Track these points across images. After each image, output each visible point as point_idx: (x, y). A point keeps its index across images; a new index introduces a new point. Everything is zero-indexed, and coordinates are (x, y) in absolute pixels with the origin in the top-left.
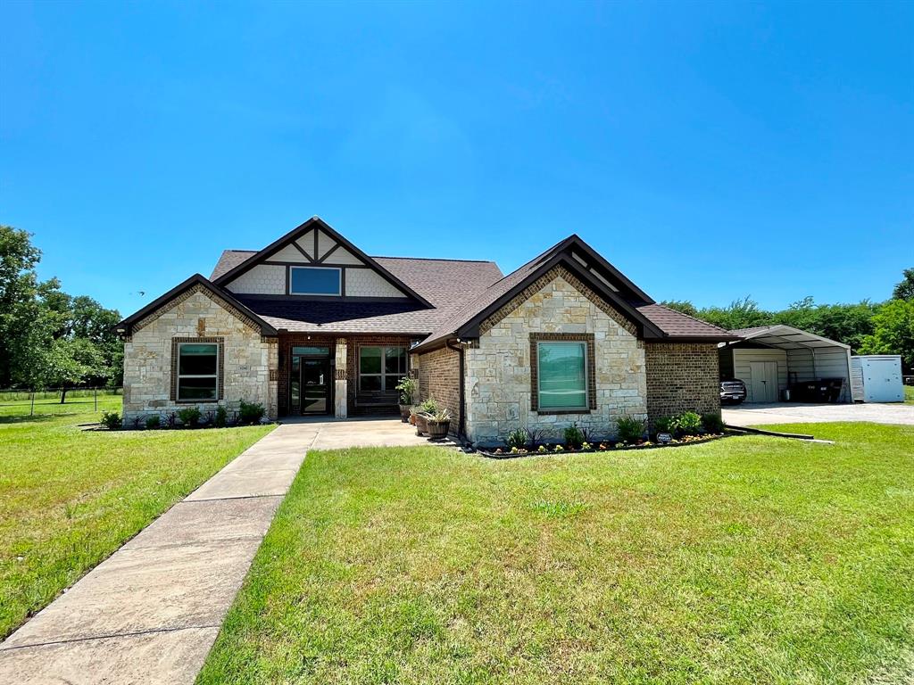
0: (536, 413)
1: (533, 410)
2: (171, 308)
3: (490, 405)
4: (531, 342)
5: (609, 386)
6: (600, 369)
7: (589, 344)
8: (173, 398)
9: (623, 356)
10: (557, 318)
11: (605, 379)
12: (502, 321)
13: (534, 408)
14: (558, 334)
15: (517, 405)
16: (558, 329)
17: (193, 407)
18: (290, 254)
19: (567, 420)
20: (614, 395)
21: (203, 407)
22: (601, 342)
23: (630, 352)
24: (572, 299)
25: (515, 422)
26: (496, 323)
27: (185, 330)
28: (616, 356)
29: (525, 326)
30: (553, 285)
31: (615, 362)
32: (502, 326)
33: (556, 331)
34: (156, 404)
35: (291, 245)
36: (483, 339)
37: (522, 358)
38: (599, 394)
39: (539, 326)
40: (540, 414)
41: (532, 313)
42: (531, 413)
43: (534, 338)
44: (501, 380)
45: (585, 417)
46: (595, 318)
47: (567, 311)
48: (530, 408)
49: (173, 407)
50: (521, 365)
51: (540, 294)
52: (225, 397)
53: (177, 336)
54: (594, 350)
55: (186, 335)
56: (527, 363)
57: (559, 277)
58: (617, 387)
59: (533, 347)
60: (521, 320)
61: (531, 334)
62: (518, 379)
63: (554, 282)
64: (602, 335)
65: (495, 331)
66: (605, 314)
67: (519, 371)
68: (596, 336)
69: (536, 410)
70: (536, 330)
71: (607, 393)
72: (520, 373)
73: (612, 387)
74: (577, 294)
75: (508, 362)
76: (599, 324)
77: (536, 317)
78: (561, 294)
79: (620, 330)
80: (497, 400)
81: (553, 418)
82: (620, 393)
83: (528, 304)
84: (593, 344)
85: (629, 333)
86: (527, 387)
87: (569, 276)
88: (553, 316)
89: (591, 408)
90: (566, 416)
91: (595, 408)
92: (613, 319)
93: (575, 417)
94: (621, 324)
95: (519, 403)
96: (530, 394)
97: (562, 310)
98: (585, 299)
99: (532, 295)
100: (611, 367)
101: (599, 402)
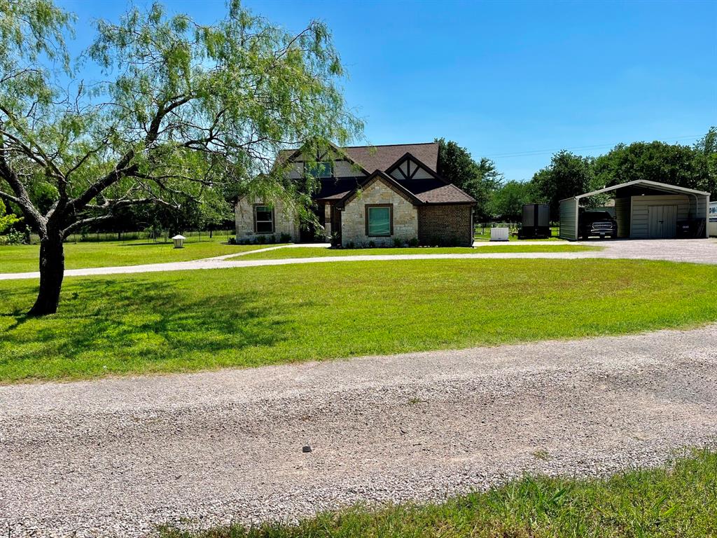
3: (349, 233)
4: (366, 208)
5: (399, 226)
6: (396, 218)
7: (391, 208)
8: (255, 231)
9: (406, 212)
10: (377, 198)
11: (398, 223)
13: (367, 233)
14: (377, 204)
15: (360, 233)
16: (377, 202)
17: (262, 235)
19: (380, 238)
20: (401, 229)
21: (267, 236)
22: (396, 207)
23: (410, 211)
24: (384, 189)
25: (359, 239)
27: (258, 200)
28: (403, 213)
29: (363, 201)
30: (375, 184)
31: (403, 215)
32: (354, 201)
34: (249, 234)
36: (346, 207)
37: (362, 214)
38: (394, 229)
39: (369, 201)
40: (369, 236)
41: (366, 196)
42: (366, 237)
43: (367, 206)
44: (353, 223)
45: (388, 238)
46: (394, 197)
47: (381, 194)
48: (365, 234)
49: (255, 236)
50: (361, 217)
51: (370, 188)
52: (276, 231)
53: (255, 203)
54: (393, 211)
55: (258, 202)
56: (364, 217)
57: (378, 181)
58: (402, 226)
59: (366, 210)
60: (361, 199)
61: (365, 205)
62: (360, 223)
63: (376, 182)
64: (397, 204)
65: (351, 204)
66: (398, 195)
67: (360, 220)
68: (394, 205)
70: (368, 203)
71: (398, 228)
74: (386, 187)
75: (356, 216)
76: (395, 199)
77: (368, 197)
78: (379, 187)
79: (405, 201)
80: (352, 231)
81: (375, 238)
82: (404, 228)
84: (393, 208)
85: (409, 203)
86: (364, 226)
87: (382, 180)
88: (375, 197)
91: (392, 235)
92: (402, 197)
93: (384, 237)
94: (406, 199)
96: (365, 229)
97: (379, 194)
98: (389, 189)
99: (366, 188)
100: (401, 217)
101: (394, 232)
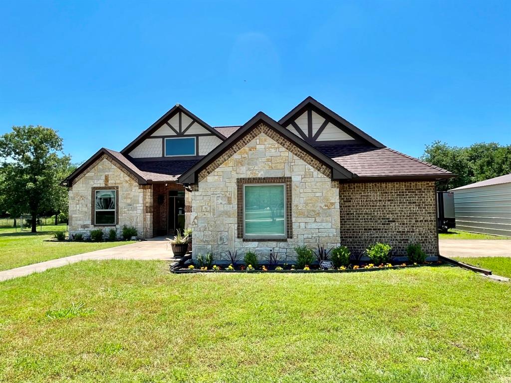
0: (242, 240)
1: (238, 237)
2: (91, 169)
3: (206, 233)
4: (238, 186)
5: (304, 220)
6: (297, 206)
7: (287, 185)
8: (93, 223)
9: (318, 194)
10: (260, 166)
11: (301, 214)
12: (216, 170)
13: (240, 235)
14: (259, 178)
15: (227, 233)
16: (260, 175)
17: (100, 229)
18: (165, 130)
19: (267, 246)
20: (309, 226)
21: (107, 229)
22: (298, 184)
23: (324, 192)
24: (273, 150)
25: (224, 246)
26: (211, 172)
27: (98, 182)
28: (311, 195)
29: (234, 173)
30: (257, 140)
31: (311, 200)
32: (216, 174)
33: (259, 176)
34: (85, 226)
35: (165, 125)
36: (200, 184)
37: (231, 197)
38: (295, 226)
39: (245, 173)
40: (245, 240)
41: (240, 163)
42: (238, 240)
43: (240, 182)
44: (214, 215)
45: (282, 244)
46: (292, 164)
47: (268, 159)
48: (236, 235)
49: (93, 228)
50: (230, 203)
51: (246, 148)
52: (120, 223)
53: (94, 186)
54: (291, 190)
55: (99, 186)
56: (235, 202)
57: (262, 134)
58: (311, 220)
59: (240, 189)
60: (231, 169)
61: (238, 179)
62: (227, 214)
63: (257, 137)
64: (299, 178)
65: (210, 178)
66: (302, 160)
67: (228, 208)
68: (294, 179)
69: (242, 237)
70: (242, 176)
71: (302, 225)
72: (229, 209)
73: (308, 220)
74: (276, 146)
75: (220, 201)
76: (296, 169)
77: (242, 165)
78: (263, 147)
79: (316, 173)
80: (211, 229)
81: (255, 244)
82: (314, 226)
83: (236, 156)
84: (291, 185)
85: (323, 176)
86: (234, 220)
87: (270, 132)
88: (256, 164)
89: (288, 237)
90: (266, 243)
91: (291, 238)
92: (310, 164)
93: (274, 244)
94: (317, 168)
95: (228, 231)
96: (236, 225)
97: (264, 160)
98: (284, 149)
99: (239, 149)
100: (307, 204)
101: (295, 232)
